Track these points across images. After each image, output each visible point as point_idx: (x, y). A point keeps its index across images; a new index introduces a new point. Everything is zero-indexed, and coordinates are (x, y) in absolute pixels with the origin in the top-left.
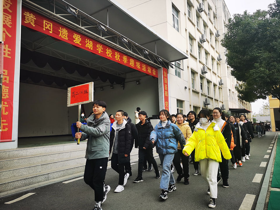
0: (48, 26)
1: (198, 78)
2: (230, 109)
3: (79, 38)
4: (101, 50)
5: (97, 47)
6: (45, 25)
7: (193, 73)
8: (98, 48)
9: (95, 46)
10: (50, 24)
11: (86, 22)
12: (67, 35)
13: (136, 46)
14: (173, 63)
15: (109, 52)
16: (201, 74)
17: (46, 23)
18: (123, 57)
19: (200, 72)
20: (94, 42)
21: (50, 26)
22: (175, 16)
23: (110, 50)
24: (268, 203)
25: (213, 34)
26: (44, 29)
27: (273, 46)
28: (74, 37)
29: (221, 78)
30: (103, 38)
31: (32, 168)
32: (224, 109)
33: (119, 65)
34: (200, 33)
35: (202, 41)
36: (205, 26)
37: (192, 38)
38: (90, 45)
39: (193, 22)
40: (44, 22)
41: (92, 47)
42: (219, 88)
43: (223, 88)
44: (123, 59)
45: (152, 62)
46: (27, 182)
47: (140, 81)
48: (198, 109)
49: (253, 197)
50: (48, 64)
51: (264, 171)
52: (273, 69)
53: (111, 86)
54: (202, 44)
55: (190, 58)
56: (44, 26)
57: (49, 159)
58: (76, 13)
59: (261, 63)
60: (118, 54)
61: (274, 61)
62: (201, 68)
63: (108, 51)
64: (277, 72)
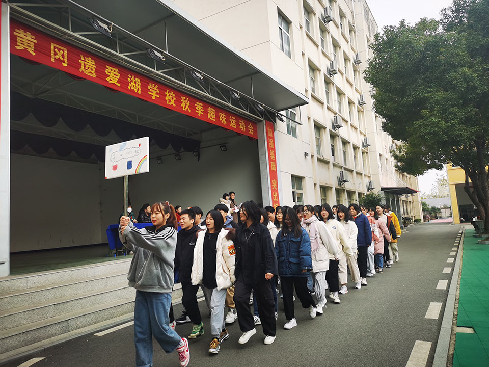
0: (59, 54)
1: (326, 136)
2: (383, 189)
3: (116, 73)
4: (157, 93)
5: (149, 88)
6: (55, 51)
7: (318, 127)
8: (151, 90)
9: (144, 87)
10: (63, 51)
11: (127, 45)
12: (94, 69)
13: (218, 85)
14: (283, 113)
15: (171, 96)
16: (332, 130)
17: (55, 48)
18: (196, 105)
19: (329, 127)
20: (143, 81)
21: (63, 54)
22: (283, 30)
23: (172, 94)
24: (453, 356)
25: (350, 60)
26: (53, 60)
27: (452, 80)
28: (106, 72)
29: (365, 135)
30: (159, 72)
31: (37, 311)
32: (373, 189)
33: (190, 118)
34: (327, 60)
35: (332, 72)
36: (336, 46)
37: (313, 68)
38: (137, 85)
39: (315, 40)
40: (52, 47)
41: (140, 89)
42: (362, 153)
43: (369, 153)
44: (196, 108)
45: (247, 112)
46: (29, 337)
47: (226, 145)
48: (328, 190)
49: (428, 345)
50: (61, 119)
51: (443, 296)
52: (453, 119)
53: (175, 156)
54: (331, 78)
55: (312, 103)
56: (52, 54)
57: (68, 293)
58: (109, 31)
59: (432, 109)
60: (186, 100)
61: (453, 106)
62: (332, 120)
63: (169, 95)
64: (459, 124)
